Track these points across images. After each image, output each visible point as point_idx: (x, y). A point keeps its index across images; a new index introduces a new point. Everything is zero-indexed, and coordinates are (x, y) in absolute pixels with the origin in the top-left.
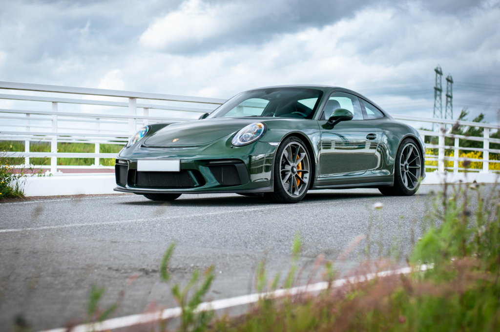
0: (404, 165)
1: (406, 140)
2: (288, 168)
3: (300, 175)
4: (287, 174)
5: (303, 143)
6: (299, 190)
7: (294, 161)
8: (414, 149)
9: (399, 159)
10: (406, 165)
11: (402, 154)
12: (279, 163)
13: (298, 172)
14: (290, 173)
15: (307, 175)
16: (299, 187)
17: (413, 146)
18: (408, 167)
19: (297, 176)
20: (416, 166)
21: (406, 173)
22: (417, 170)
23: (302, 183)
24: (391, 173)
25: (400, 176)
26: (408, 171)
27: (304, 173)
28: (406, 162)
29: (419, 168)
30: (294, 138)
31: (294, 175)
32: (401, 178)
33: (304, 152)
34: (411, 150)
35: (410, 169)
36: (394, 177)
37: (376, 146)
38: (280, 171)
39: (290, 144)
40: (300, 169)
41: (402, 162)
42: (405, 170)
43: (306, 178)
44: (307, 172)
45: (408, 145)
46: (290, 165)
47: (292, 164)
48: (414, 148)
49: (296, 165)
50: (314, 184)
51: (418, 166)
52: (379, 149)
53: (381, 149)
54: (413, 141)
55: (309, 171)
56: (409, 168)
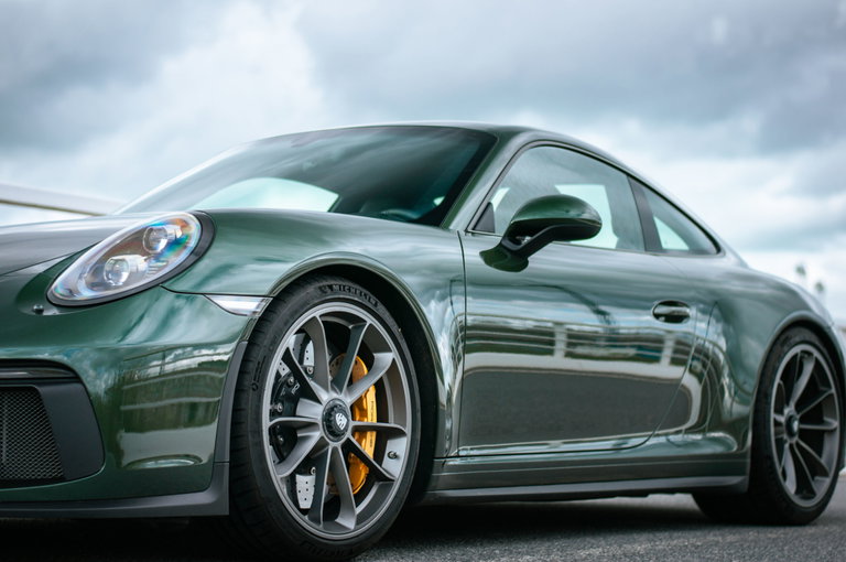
0: (782, 419)
1: (788, 333)
2: (310, 411)
3: (368, 446)
4: (306, 438)
5: (382, 310)
6: (359, 510)
7: (337, 384)
8: (817, 363)
9: (767, 396)
10: (790, 420)
11: (778, 380)
12: (259, 390)
13: (361, 431)
14: (316, 435)
15: (400, 446)
16: (359, 498)
17: (816, 354)
18: (796, 425)
19: (349, 448)
20: (821, 422)
21: (791, 446)
22: (826, 436)
23: (376, 476)
24: (742, 443)
25: (770, 457)
26: (796, 439)
27: (384, 436)
28: (789, 410)
29: (832, 431)
30: (342, 289)
31: (334, 444)
32: (773, 464)
33: (390, 350)
34: (809, 368)
35: (803, 434)
36: (749, 460)
37: (687, 353)
38: (266, 423)
39: (317, 312)
40: (371, 418)
41: (779, 411)
42: (785, 436)
43: (395, 456)
44: (398, 433)
45: (797, 350)
46: (317, 400)
47: (325, 396)
48: (817, 361)
49: (348, 400)
50: (433, 484)
51: (829, 424)
52: (698, 366)
53: (704, 366)
54: (813, 338)
55: (408, 430)
56: (801, 430)
